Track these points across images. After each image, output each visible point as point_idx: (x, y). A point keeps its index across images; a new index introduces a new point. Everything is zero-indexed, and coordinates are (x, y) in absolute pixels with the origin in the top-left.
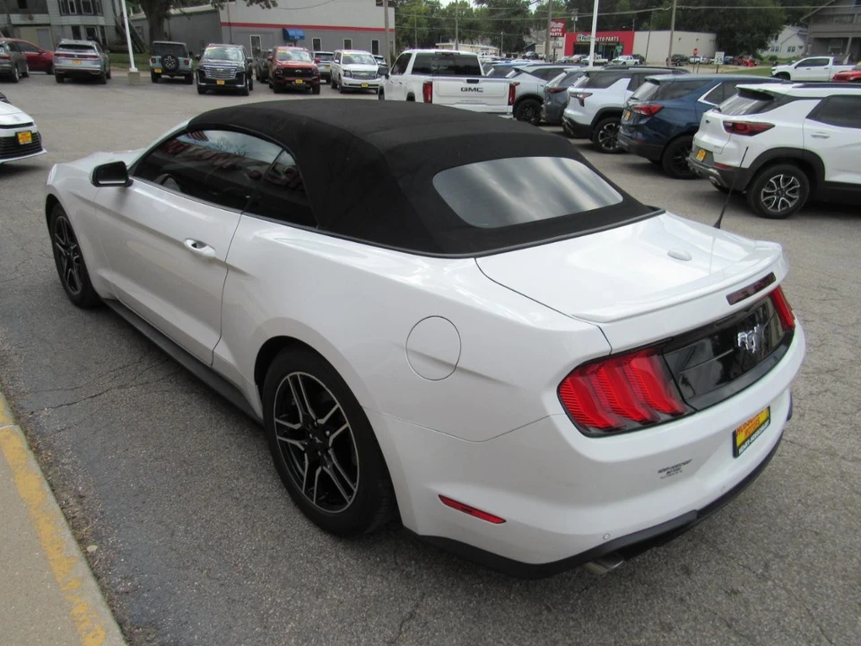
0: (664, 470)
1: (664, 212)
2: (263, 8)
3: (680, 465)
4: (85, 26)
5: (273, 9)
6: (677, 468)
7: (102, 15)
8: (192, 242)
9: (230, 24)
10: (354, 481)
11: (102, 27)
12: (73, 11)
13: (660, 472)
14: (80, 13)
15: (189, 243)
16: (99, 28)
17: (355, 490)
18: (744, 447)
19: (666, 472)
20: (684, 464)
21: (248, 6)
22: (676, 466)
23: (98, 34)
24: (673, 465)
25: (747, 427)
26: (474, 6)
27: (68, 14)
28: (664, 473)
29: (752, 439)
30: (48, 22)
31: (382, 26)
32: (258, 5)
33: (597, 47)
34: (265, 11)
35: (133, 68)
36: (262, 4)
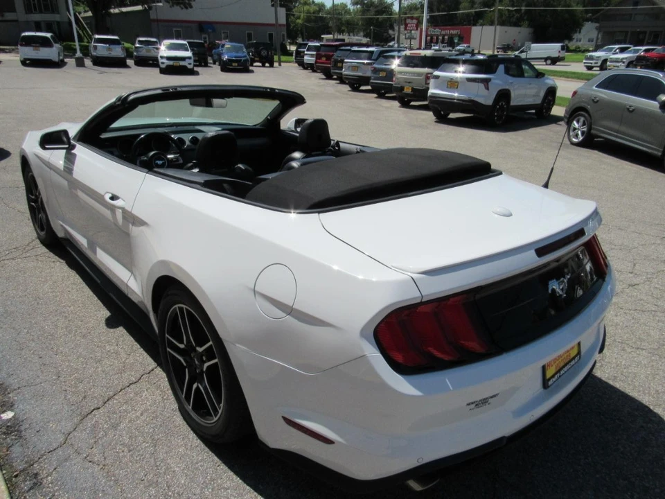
0: (472, 403)
2: (182, 9)
3: (487, 398)
4: (44, 21)
5: (190, 10)
6: (485, 401)
7: (58, 13)
8: (110, 195)
9: (158, 21)
10: (219, 403)
11: (58, 23)
12: (35, 10)
13: (468, 404)
14: (41, 12)
15: (107, 197)
16: (56, 24)
17: (220, 412)
18: (554, 379)
19: (474, 405)
20: (491, 397)
21: (171, 7)
22: (484, 399)
23: (55, 27)
24: (481, 398)
25: (557, 362)
26: (351, 7)
27: (31, 12)
28: (473, 406)
29: (562, 372)
30: (15, 18)
31: (273, 22)
32: (178, 7)
33: (443, 38)
34: (185, 10)
35: (79, 54)
36: (182, 6)
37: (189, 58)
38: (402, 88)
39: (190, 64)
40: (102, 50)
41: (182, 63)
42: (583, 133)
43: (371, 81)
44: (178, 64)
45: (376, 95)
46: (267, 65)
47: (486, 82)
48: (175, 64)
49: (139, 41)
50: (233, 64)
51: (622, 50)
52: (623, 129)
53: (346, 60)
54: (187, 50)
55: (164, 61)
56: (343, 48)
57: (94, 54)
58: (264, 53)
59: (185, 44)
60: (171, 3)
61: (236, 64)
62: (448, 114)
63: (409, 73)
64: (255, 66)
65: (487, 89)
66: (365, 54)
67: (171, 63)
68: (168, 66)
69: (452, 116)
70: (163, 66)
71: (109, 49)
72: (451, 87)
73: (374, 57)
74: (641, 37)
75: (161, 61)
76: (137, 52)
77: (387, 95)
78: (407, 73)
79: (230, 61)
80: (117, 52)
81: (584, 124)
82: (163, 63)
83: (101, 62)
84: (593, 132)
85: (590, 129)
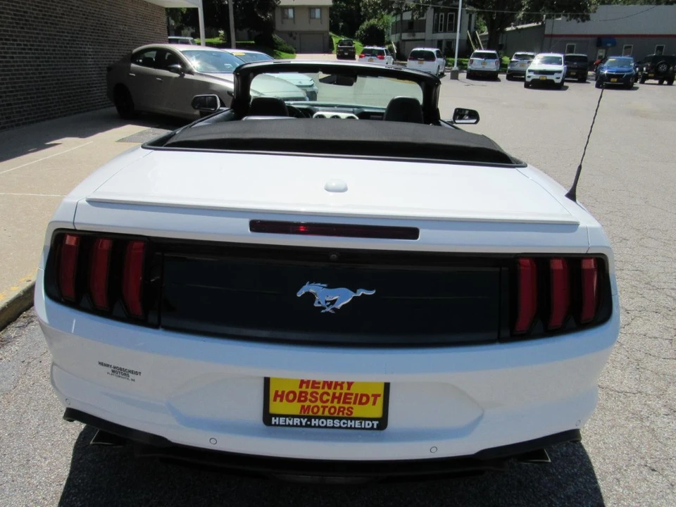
0: (106, 365)
1: (525, 166)
2: (579, 21)
3: (126, 371)
4: (438, 39)
5: (587, 22)
9: (552, 36)
12: (441, 29)
14: (445, 31)
18: (290, 421)
19: (110, 369)
20: (131, 372)
21: (567, 21)
22: (120, 369)
23: (454, 45)
25: (310, 404)
29: (316, 422)
30: (423, 38)
32: (575, 20)
34: (581, 24)
35: (455, 68)
36: (579, 19)
37: (559, 72)
39: (558, 78)
40: (476, 64)
41: (549, 77)
44: (545, 78)
46: (665, 82)
48: (541, 79)
49: (516, 55)
50: (612, 80)
54: (560, 63)
55: (531, 74)
57: (469, 67)
58: (663, 68)
59: (561, 58)
60: (569, 17)
61: (616, 80)
64: (647, 84)
67: (537, 77)
68: (534, 81)
70: (528, 80)
71: (484, 63)
75: (528, 74)
76: (511, 66)
79: (610, 76)
80: (492, 65)
82: (529, 77)
83: (475, 75)
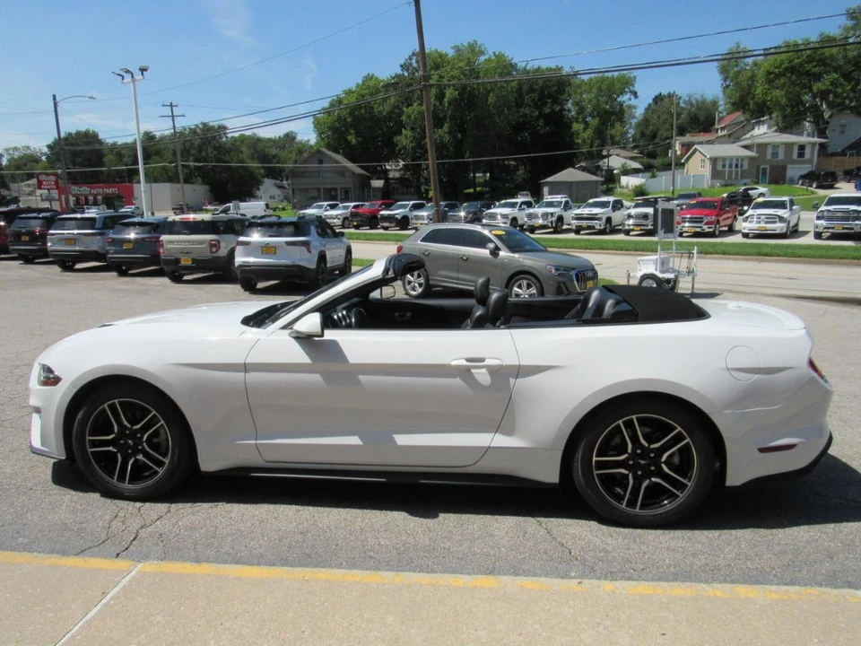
33: (95, 199)
38: (177, 261)
42: (420, 285)
43: (110, 256)
45: (115, 274)
47: (306, 244)
51: (333, 207)
52: (461, 276)
53: (51, 232)
56: (24, 215)
62: (256, 285)
63: (189, 241)
65: (309, 252)
66: (74, 222)
69: (260, 285)
72: (266, 253)
73: (98, 225)
74: (333, 193)
77: (130, 272)
78: (178, 241)
81: (419, 276)
84: (431, 282)
85: (427, 280)
